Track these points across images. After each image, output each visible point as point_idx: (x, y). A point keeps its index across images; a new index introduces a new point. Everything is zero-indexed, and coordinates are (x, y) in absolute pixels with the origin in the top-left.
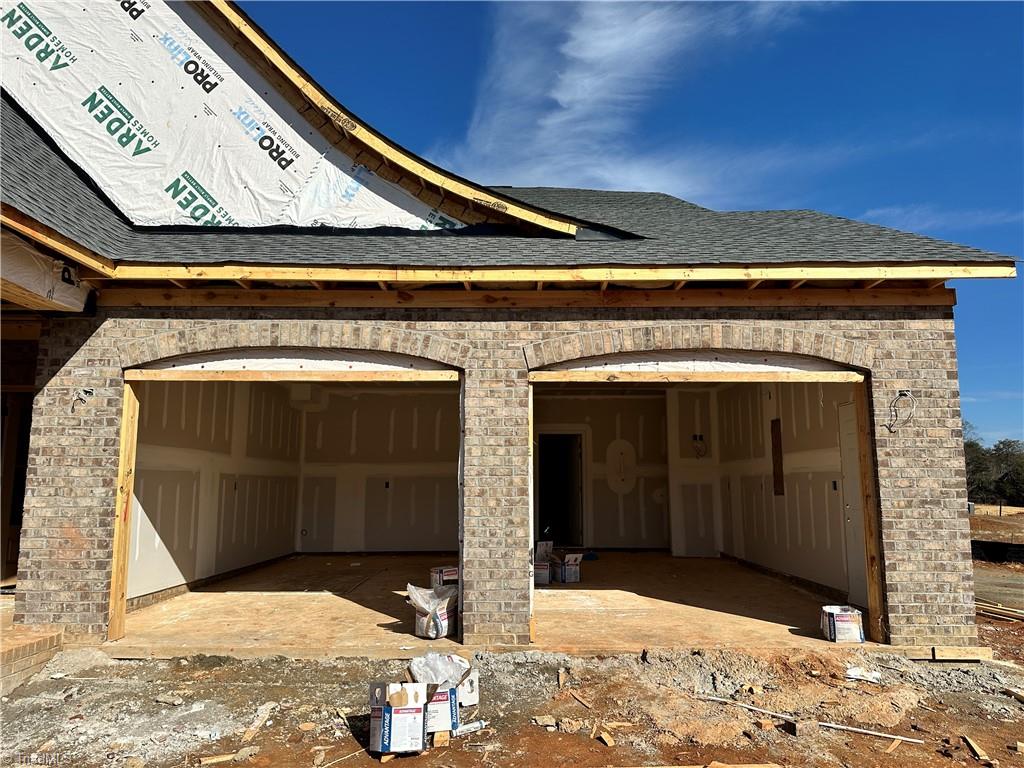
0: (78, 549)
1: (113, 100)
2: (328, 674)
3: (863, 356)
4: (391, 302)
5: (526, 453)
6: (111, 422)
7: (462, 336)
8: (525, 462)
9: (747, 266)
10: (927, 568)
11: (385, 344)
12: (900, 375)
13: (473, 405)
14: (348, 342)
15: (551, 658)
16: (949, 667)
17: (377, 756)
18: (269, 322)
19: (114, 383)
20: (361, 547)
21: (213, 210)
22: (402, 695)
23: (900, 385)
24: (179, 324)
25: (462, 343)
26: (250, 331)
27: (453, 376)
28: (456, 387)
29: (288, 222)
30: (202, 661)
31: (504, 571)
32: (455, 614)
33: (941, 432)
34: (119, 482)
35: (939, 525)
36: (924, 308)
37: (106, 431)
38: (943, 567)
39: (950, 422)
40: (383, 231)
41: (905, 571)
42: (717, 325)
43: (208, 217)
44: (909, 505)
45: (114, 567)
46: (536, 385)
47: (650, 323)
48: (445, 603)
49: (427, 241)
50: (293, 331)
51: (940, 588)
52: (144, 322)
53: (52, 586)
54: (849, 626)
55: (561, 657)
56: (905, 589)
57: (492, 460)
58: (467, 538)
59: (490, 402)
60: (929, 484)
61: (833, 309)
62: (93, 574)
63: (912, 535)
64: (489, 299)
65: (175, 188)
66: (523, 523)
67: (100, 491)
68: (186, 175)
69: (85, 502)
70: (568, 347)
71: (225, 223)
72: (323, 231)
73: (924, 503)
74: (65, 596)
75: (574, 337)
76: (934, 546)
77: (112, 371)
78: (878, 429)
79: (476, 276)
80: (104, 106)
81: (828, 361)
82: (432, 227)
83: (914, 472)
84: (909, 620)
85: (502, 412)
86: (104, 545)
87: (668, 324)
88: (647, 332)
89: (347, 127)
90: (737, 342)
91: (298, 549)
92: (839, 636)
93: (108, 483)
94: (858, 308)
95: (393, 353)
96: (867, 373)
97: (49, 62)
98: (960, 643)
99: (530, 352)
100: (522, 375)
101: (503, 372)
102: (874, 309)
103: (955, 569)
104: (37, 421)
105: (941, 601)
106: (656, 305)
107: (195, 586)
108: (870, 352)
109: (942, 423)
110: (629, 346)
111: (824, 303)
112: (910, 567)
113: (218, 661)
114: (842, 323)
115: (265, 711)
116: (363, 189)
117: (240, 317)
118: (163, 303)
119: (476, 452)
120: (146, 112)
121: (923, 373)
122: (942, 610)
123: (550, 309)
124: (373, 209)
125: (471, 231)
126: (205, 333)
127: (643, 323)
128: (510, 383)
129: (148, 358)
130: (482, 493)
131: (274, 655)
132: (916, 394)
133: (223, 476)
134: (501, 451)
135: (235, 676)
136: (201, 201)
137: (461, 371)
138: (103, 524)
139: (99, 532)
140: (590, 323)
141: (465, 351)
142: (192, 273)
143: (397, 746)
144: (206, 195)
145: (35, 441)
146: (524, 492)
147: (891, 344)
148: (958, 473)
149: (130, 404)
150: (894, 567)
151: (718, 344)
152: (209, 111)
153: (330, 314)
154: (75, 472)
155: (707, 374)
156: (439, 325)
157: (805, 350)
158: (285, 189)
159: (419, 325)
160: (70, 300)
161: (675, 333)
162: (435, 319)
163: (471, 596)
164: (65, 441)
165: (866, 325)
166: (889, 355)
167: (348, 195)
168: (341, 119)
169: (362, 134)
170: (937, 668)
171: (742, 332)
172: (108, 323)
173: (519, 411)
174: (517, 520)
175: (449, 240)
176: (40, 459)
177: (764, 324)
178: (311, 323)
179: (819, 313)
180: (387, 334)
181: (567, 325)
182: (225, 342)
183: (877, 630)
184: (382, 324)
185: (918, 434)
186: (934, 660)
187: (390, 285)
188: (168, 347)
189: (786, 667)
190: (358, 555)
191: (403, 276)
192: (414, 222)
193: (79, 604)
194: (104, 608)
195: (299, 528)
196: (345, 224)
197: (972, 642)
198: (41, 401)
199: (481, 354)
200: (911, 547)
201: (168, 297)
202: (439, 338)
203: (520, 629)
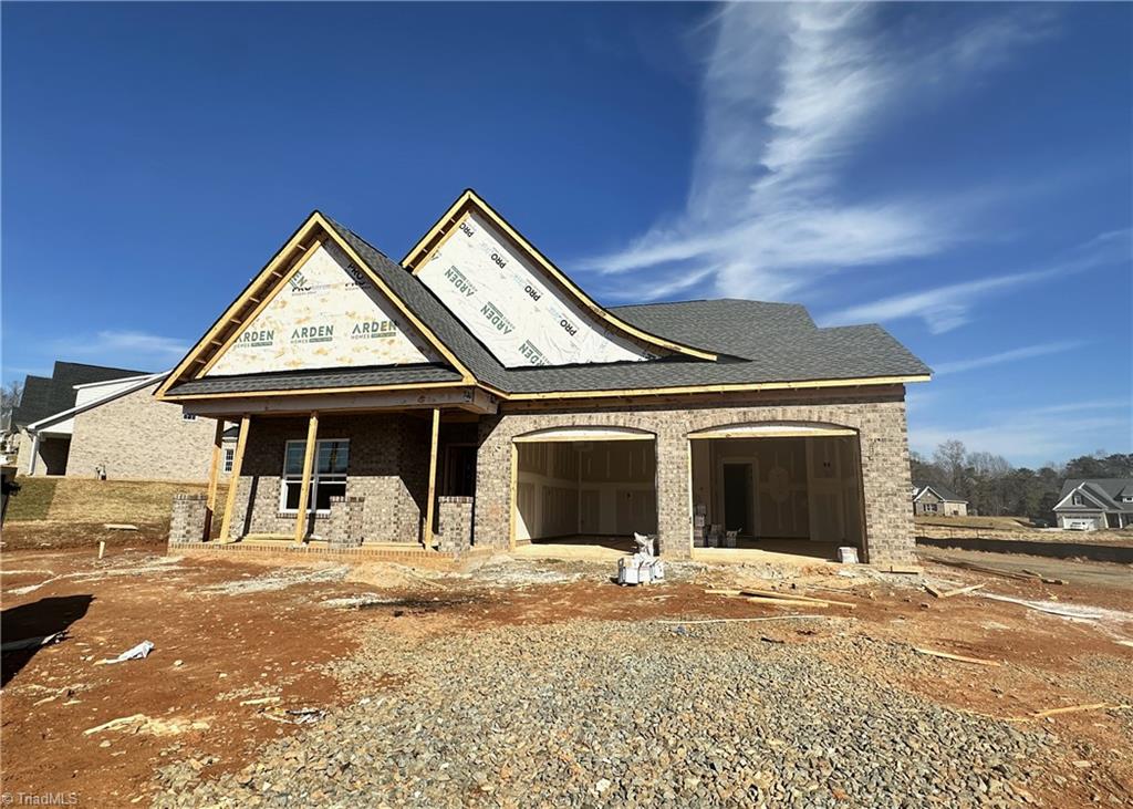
0: (498, 514)
1: (494, 308)
2: (602, 567)
3: (855, 421)
4: (623, 404)
5: (687, 472)
6: (508, 460)
7: (656, 418)
8: (687, 477)
9: (789, 382)
10: (889, 527)
11: (621, 423)
12: (875, 431)
13: (662, 450)
14: (605, 423)
15: (699, 565)
16: (900, 576)
17: (621, 585)
18: (570, 415)
19: (509, 443)
20: (615, 533)
21: (541, 358)
22: (630, 564)
23: (875, 436)
24: (534, 417)
25: (656, 421)
26: (563, 419)
27: (653, 437)
28: (653, 443)
29: (574, 361)
30: (548, 560)
31: (677, 527)
32: (656, 546)
33: (896, 459)
34: (512, 486)
35: (896, 506)
36: (888, 397)
37: (506, 464)
38: (898, 527)
39: (902, 454)
40: (620, 363)
41: (877, 528)
42: (779, 409)
43: (538, 362)
44: (880, 496)
45: (511, 522)
46: (692, 440)
47: (745, 409)
48: (652, 541)
49: (640, 369)
50: (581, 419)
51: (896, 537)
52: (519, 417)
53: (487, 529)
54: (849, 554)
55: (705, 564)
56: (877, 537)
57: (671, 476)
58: (660, 511)
59: (669, 448)
60: (891, 485)
61: (839, 399)
62: (504, 524)
63: (881, 511)
64: (668, 400)
65: (523, 348)
66: (686, 505)
67: (505, 489)
68: (528, 342)
69: (499, 494)
70: (705, 422)
71: (546, 364)
72: (592, 365)
73: (887, 495)
74: (493, 533)
75: (709, 417)
76: (893, 516)
77: (508, 438)
78: (863, 458)
79: (661, 391)
80: (491, 312)
81: (836, 425)
82: (644, 359)
83: (883, 479)
84: (879, 552)
85: (675, 453)
86: (508, 512)
87: (755, 409)
88: (745, 413)
89: (601, 315)
90: (789, 416)
91: (580, 532)
92: (844, 561)
93: (508, 486)
94: (852, 398)
95: (624, 427)
96: (857, 430)
97: (466, 292)
98: (907, 564)
99: (688, 425)
100: (684, 436)
101: (675, 434)
102: (860, 398)
103: (904, 527)
104: (479, 460)
105: (897, 543)
106: (749, 400)
107: (534, 541)
108: (859, 420)
109: (898, 455)
110: (736, 420)
111: (834, 396)
112: (880, 526)
113: (557, 561)
114: (844, 406)
115: (578, 575)
116: (610, 342)
117: (559, 413)
118: (527, 408)
119: (663, 472)
120: (510, 315)
121: (888, 430)
122: (898, 548)
123: (697, 404)
124: (615, 352)
125: (664, 360)
126: (545, 421)
127: (742, 409)
128: (679, 439)
129: (522, 432)
130: (667, 491)
131: (579, 559)
132: (884, 440)
133: (545, 487)
134: (675, 471)
135: (564, 566)
136: (535, 354)
137: (656, 435)
138: (507, 503)
139: (506, 506)
140: (716, 410)
141: (657, 425)
142: (540, 396)
143: (628, 580)
144: (537, 351)
145: (479, 468)
146: (686, 490)
147: (870, 416)
148: (907, 480)
149: (515, 452)
150: (871, 527)
151: (780, 418)
152: (537, 310)
153: (597, 410)
154: (495, 481)
155: (775, 433)
156: (644, 413)
157: (824, 420)
158: (573, 345)
159: (636, 413)
160: (492, 410)
161: (758, 413)
162: (643, 410)
163: (663, 537)
164: (491, 468)
165: (857, 406)
166: (869, 421)
167: (603, 346)
168: (600, 312)
169: (608, 317)
170: (893, 576)
171: (792, 412)
172: (505, 418)
173: (684, 452)
174: (683, 503)
175: (654, 365)
176: (481, 476)
177: (803, 407)
178: (589, 414)
179: (831, 402)
180: (621, 418)
181: (705, 411)
182: (553, 424)
183: (863, 558)
184: (619, 414)
185: (884, 460)
186: (892, 572)
187: (622, 397)
188: (530, 428)
189: (810, 571)
190: (613, 536)
191: (628, 393)
192: (635, 358)
193: (499, 537)
194: (508, 538)
195: (580, 519)
196: (602, 361)
197: (914, 564)
198: (480, 451)
199: (665, 426)
200: (881, 517)
201: (529, 405)
202: (645, 419)
203: (686, 552)
